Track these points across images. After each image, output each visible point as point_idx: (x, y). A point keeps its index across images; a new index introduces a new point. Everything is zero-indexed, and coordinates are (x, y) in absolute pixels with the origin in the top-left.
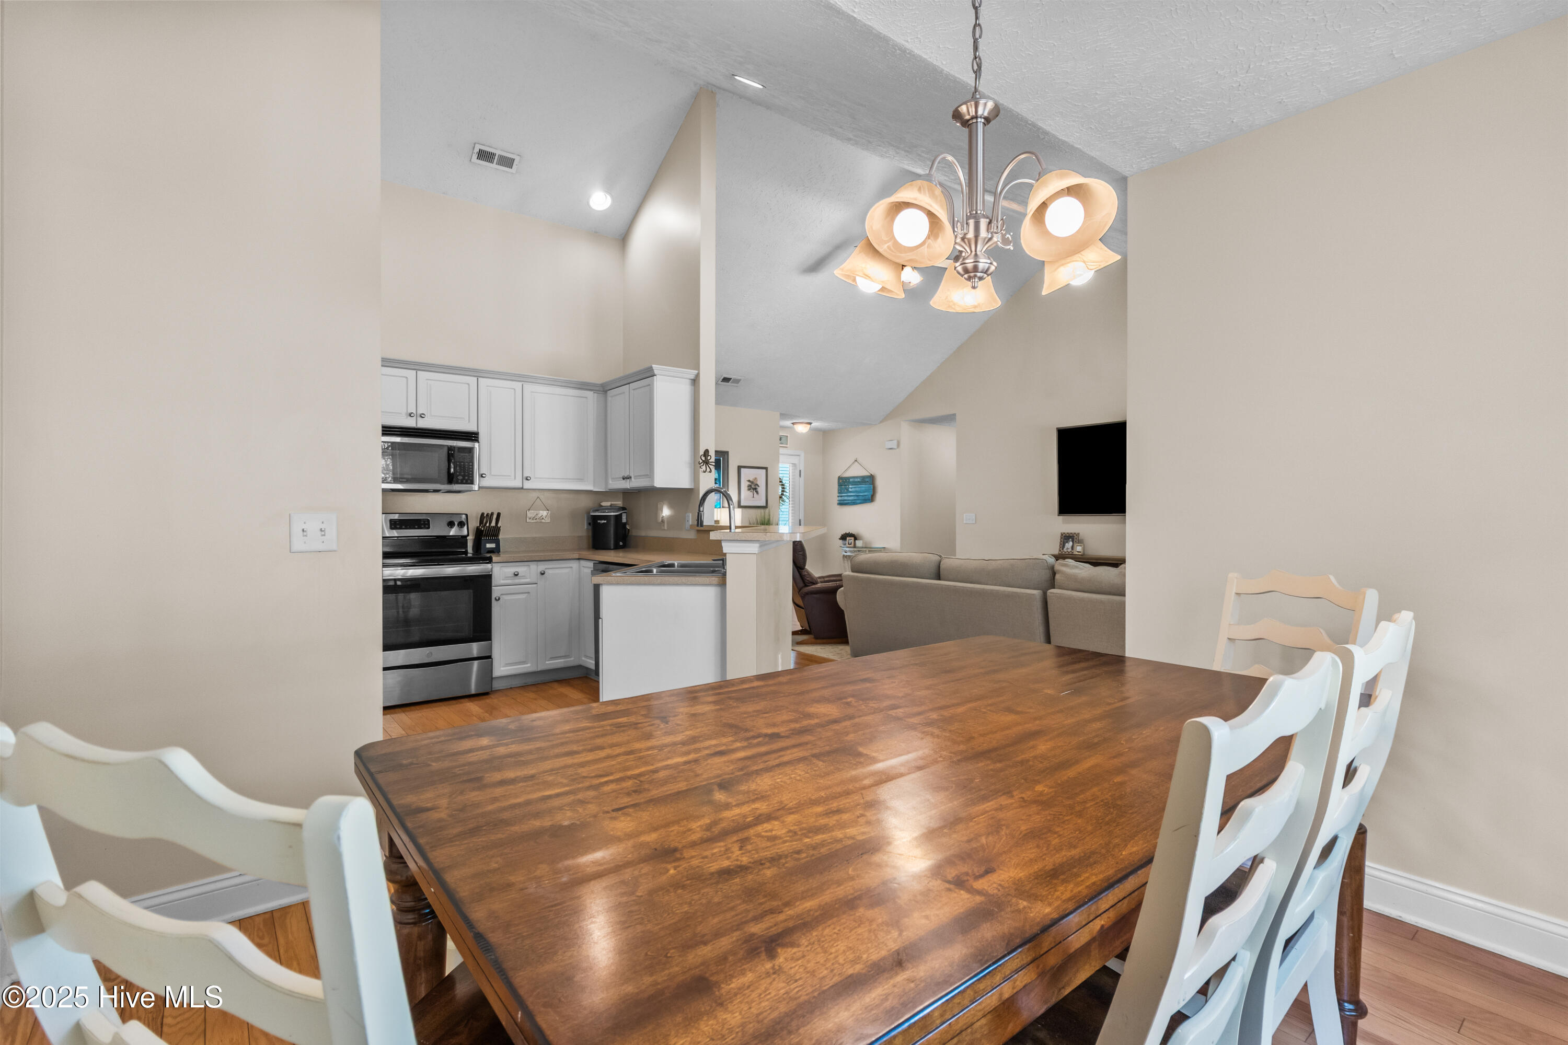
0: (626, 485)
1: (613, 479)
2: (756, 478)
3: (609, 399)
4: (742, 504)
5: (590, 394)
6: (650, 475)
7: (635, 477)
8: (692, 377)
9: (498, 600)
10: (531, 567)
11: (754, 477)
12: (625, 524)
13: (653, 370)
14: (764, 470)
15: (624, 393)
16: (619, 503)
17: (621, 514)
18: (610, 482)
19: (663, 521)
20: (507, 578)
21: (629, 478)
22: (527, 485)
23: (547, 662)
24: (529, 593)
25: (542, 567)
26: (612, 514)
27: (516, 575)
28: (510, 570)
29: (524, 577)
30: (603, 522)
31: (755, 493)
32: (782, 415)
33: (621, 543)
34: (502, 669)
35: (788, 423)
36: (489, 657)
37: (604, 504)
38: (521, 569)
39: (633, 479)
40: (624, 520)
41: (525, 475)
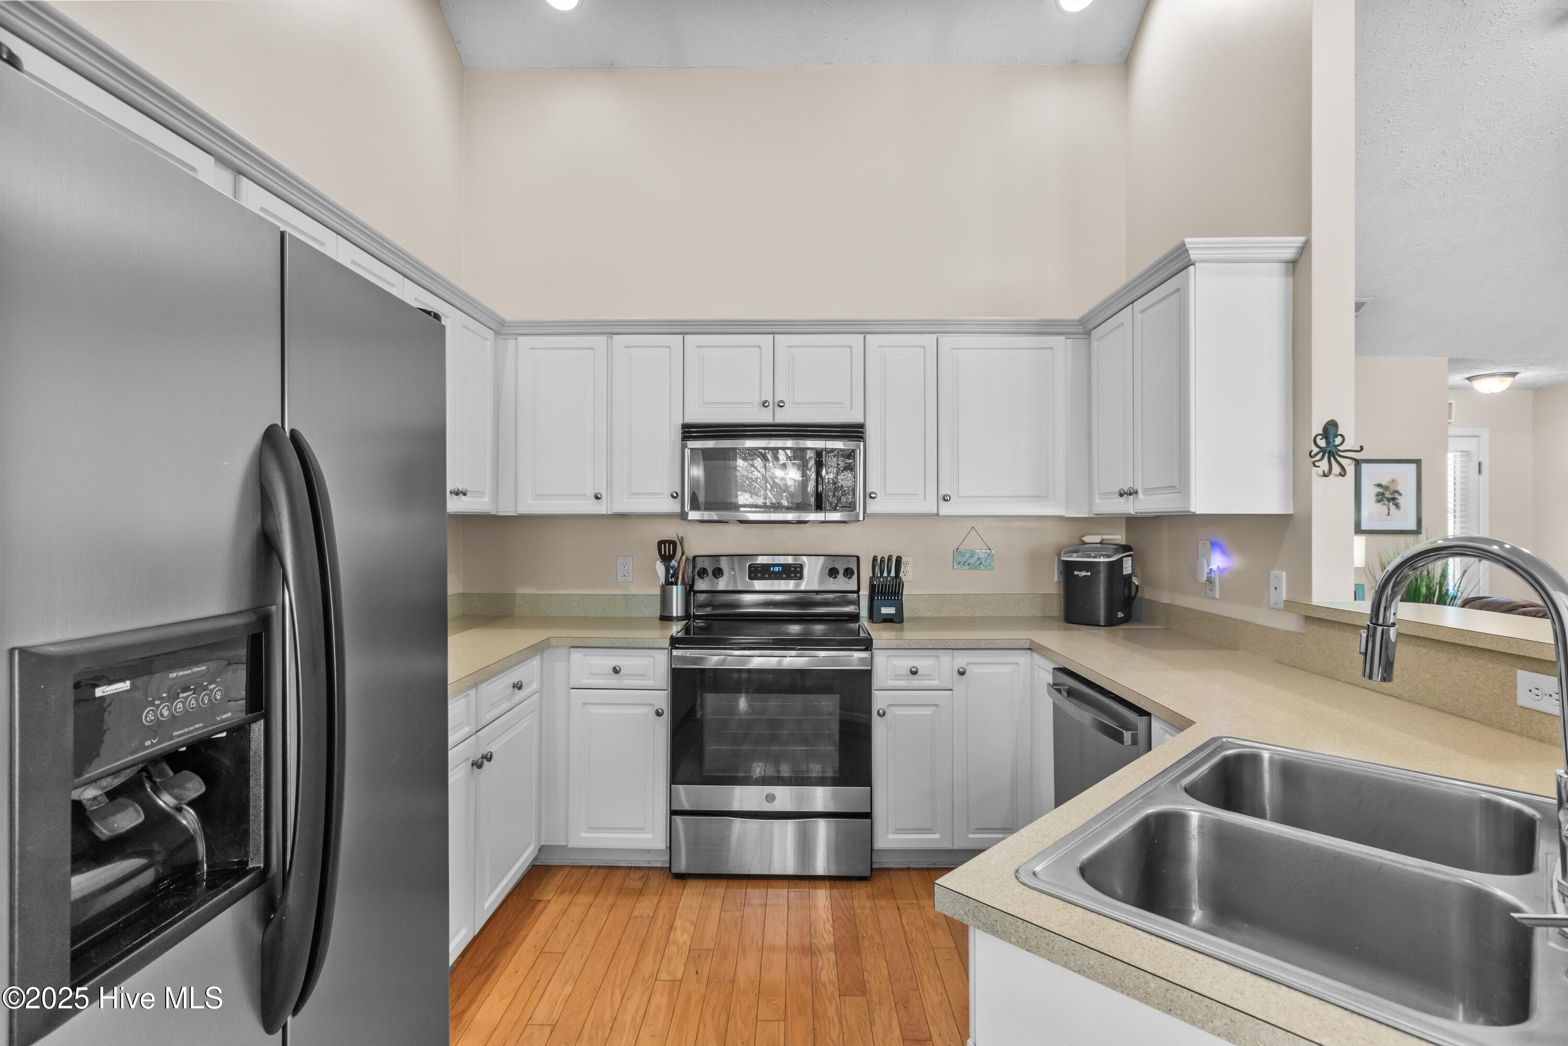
0: (1129, 507)
1: (1103, 495)
2: (1393, 481)
3: (1095, 344)
4: (1364, 527)
5: (1058, 342)
6: (1182, 486)
7: (1147, 491)
8: (1289, 254)
9: (882, 715)
10: (941, 658)
11: (1389, 478)
12: (1129, 577)
13: (1186, 251)
14: (1414, 466)
15: (1122, 324)
16: (1120, 538)
17: (1121, 559)
18: (1098, 501)
19: (1210, 581)
20: (898, 677)
21: (1132, 493)
22: (946, 509)
23: (971, 836)
24: (937, 705)
25: (961, 660)
26: (1102, 559)
27: (914, 673)
28: (905, 662)
29: (929, 677)
30: (1084, 573)
31: (1393, 507)
32: (1452, 361)
33: (1120, 615)
34: (891, 836)
35: (1457, 379)
36: (868, 815)
37: (1087, 539)
38: (923, 662)
39: (1140, 493)
40: (1127, 568)
41: (942, 493)
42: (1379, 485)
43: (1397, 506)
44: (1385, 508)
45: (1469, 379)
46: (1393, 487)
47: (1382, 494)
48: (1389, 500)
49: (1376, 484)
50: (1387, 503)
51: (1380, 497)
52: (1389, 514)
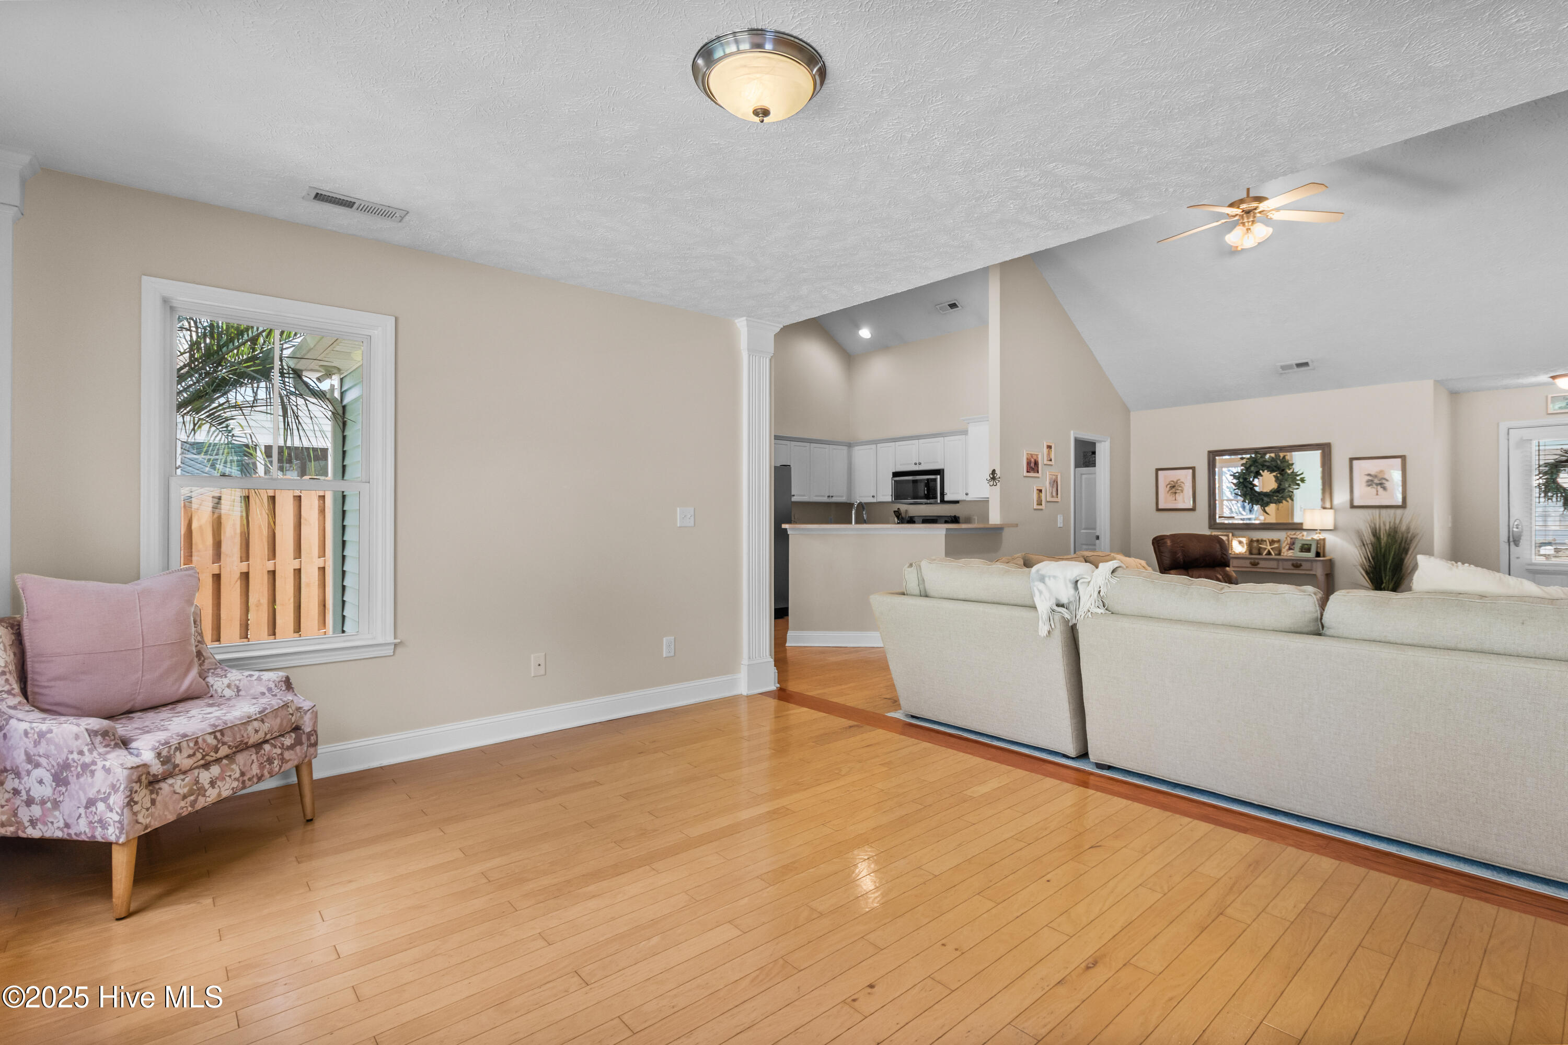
2: (1382, 471)
4: (1357, 504)
11: (1378, 470)
31: (1380, 490)
42: (1369, 475)
43: (1385, 489)
44: (1374, 491)
45: (1554, 377)
46: (1380, 476)
47: (1372, 481)
48: (1377, 484)
49: (1366, 473)
50: (1375, 487)
51: (1370, 483)
52: (1377, 494)
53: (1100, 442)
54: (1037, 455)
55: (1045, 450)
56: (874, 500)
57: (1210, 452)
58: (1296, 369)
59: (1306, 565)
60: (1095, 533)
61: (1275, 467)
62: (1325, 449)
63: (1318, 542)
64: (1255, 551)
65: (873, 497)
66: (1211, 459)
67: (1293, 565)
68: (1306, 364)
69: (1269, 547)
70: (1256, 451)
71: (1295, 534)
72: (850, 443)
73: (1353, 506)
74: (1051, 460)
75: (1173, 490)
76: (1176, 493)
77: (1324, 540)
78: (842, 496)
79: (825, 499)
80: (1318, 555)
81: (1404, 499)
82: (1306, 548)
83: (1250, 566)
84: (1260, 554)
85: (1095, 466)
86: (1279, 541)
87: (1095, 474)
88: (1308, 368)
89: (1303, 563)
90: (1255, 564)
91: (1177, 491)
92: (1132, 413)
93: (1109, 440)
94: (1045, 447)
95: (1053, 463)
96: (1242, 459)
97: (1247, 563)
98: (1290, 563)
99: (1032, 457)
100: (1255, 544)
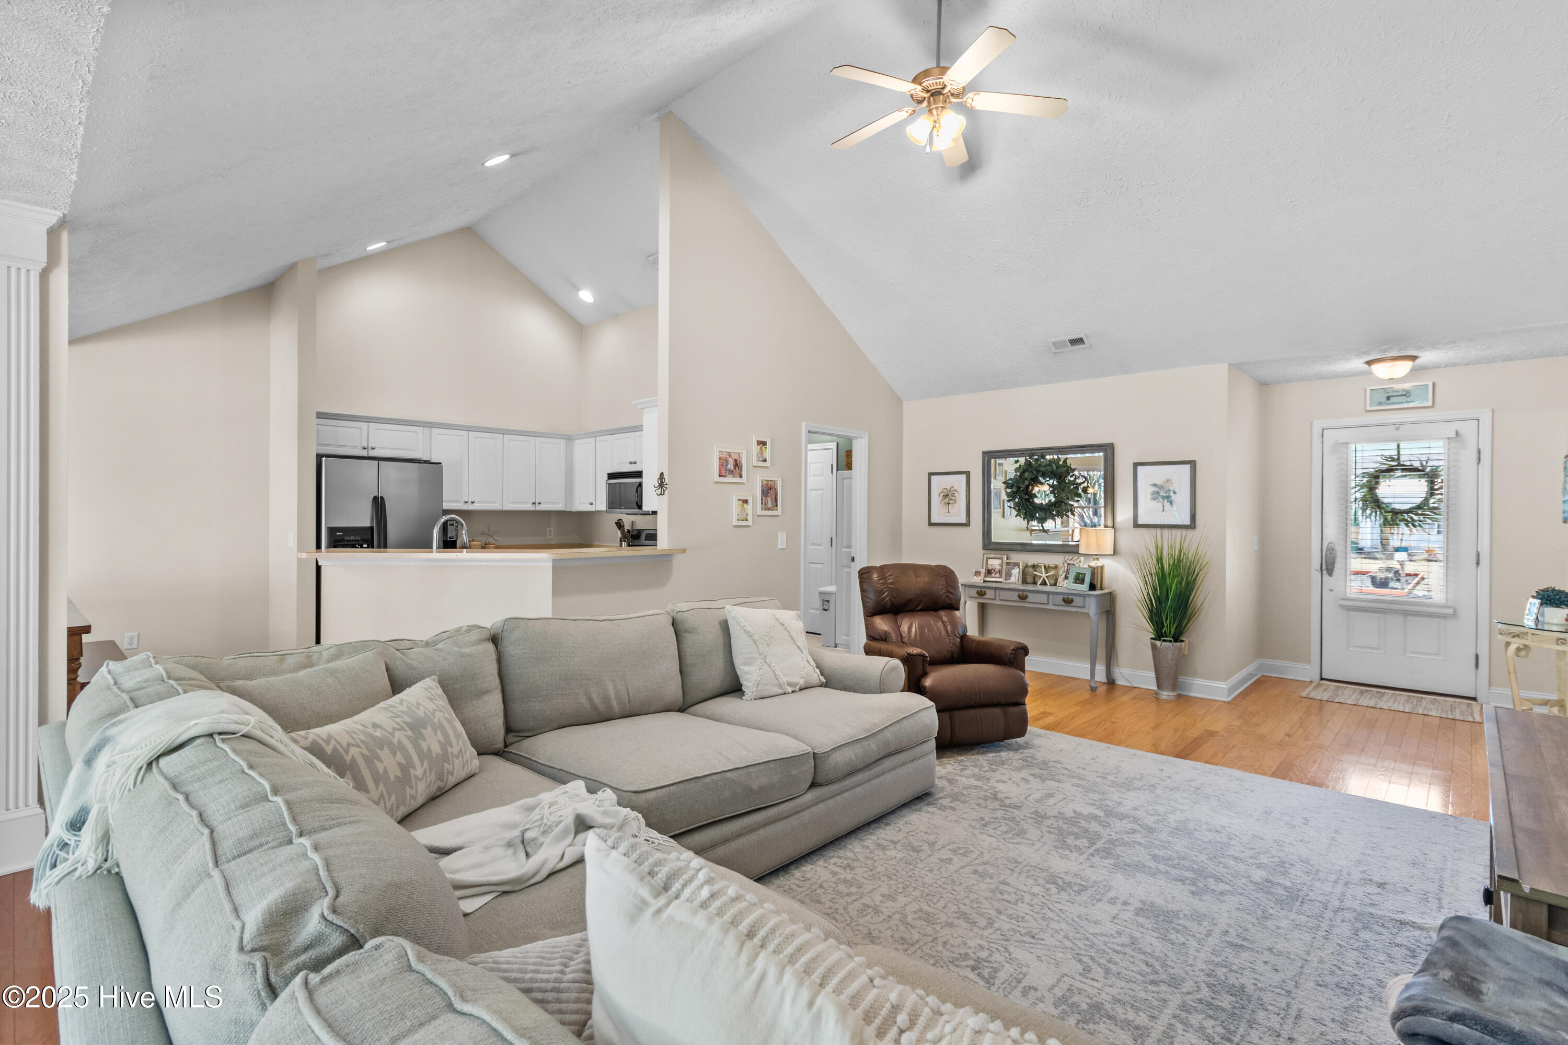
2: (1168, 481)
4: (1141, 522)
11: (1164, 479)
14: (1189, 467)
31: (1167, 505)
42: (1155, 485)
43: (1171, 503)
44: (1160, 505)
45: (1369, 363)
46: (1167, 487)
47: (1158, 493)
48: (1163, 498)
49: (1152, 484)
50: (1161, 500)
51: (1155, 496)
52: (1163, 510)
53: (857, 438)
54: (739, 454)
55: (755, 448)
56: (592, 508)
57: (984, 453)
58: (1070, 348)
59: (1078, 601)
60: (851, 552)
61: (1051, 473)
62: (1108, 450)
63: (1094, 571)
64: (1030, 579)
65: (591, 504)
66: (986, 461)
67: (1064, 600)
68: (1080, 341)
69: (1044, 575)
70: (1030, 452)
71: (1072, 559)
72: (569, 436)
73: (1136, 525)
74: (765, 460)
75: (947, 500)
76: (949, 503)
77: (1102, 567)
78: (557, 503)
79: (529, 507)
80: (1092, 587)
81: (1193, 517)
82: (1079, 579)
83: (1018, 599)
84: (1035, 583)
85: (851, 469)
86: (1056, 567)
87: (851, 478)
88: (1082, 346)
89: (1075, 598)
90: (1023, 598)
91: (951, 502)
92: (904, 404)
93: (867, 437)
94: (755, 443)
95: (768, 464)
96: (1017, 462)
97: (1015, 596)
98: (1061, 597)
99: (730, 456)
100: (1031, 570)
